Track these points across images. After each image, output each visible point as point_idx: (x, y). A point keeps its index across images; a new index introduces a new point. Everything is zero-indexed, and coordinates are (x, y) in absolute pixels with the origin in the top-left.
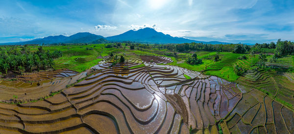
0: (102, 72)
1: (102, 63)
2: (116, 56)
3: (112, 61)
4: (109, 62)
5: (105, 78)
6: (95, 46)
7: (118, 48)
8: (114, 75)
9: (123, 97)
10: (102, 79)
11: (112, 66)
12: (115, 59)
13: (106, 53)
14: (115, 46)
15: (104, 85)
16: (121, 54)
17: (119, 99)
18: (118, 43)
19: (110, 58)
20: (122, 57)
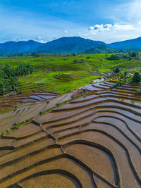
0: (97, 94)
1: (97, 82)
2: (126, 73)
3: (117, 80)
4: (110, 81)
5: (101, 102)
6: (88, 58)
7: (130, 59)
8: (117, 99)
9: (127, 130)
10: (96, 103)
11: (115, 87)
12: (122, 78)
13: (106, 67)
14: (125, 57)
15: (98, 112)
16: (135, 70)
17: (122, 133)
18: (132, 52)
19: (113, 76)
20: (136, 74)
